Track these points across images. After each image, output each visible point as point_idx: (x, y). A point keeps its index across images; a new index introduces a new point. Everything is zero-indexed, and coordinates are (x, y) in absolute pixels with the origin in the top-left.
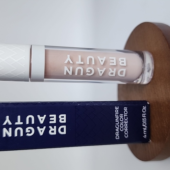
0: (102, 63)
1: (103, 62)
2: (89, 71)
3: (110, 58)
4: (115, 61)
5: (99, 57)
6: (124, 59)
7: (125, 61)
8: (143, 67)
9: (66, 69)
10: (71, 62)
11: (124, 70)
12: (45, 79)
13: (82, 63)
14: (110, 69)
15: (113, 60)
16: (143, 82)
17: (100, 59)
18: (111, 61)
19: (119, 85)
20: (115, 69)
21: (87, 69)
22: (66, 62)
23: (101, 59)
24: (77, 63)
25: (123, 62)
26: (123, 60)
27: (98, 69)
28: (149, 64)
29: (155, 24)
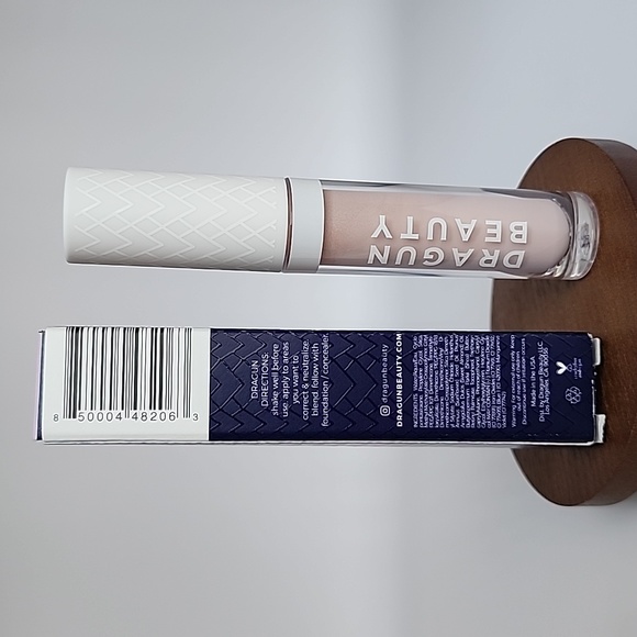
0: (466, 238)
1: (469, 232)
2: (432, 257)
3: (488, 222)
4: (498, 231)
5: (458, 221)
6: (524, 225)
7: (524, 233)
8: (571, 234)
9: (374, 251)
10: (388, 235)
11: (521, 254)
12: (320, 267)
13: (416, 237)
14: (486, 252)
15: (495, 227)
16: (570, 274)
17: (461, 227)
18: (490, 231)
19: (496, 280)
20: (497, 252)
21: (427, 251)
22: (375, 235)
23: (465, 227)
24: (403, 236)
25: (519, 232)
26: (521, 228)
27: (455, 251)
28: (586, 225)
29: (596, 143)
